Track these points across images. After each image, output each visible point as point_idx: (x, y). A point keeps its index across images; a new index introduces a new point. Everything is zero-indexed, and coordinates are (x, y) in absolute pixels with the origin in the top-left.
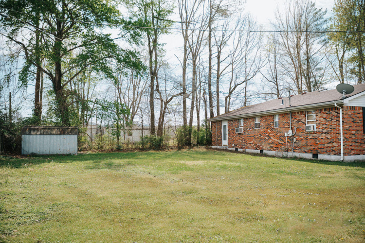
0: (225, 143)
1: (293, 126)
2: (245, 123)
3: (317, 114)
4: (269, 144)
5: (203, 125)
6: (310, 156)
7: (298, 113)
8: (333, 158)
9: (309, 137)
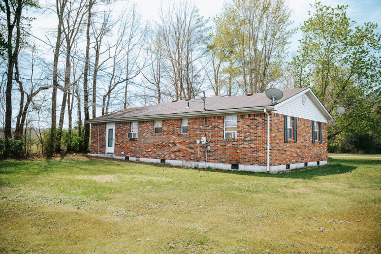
0: (110, 150)
1: (207, 133)
2: (141, 127)
3: (239, 120)
4: (174, 152)
5: (76, 128)
6: (228, 166)
7: (214, 117)
8: (256, 168)
9: (227, 146)
